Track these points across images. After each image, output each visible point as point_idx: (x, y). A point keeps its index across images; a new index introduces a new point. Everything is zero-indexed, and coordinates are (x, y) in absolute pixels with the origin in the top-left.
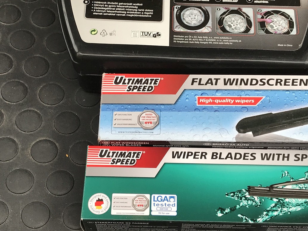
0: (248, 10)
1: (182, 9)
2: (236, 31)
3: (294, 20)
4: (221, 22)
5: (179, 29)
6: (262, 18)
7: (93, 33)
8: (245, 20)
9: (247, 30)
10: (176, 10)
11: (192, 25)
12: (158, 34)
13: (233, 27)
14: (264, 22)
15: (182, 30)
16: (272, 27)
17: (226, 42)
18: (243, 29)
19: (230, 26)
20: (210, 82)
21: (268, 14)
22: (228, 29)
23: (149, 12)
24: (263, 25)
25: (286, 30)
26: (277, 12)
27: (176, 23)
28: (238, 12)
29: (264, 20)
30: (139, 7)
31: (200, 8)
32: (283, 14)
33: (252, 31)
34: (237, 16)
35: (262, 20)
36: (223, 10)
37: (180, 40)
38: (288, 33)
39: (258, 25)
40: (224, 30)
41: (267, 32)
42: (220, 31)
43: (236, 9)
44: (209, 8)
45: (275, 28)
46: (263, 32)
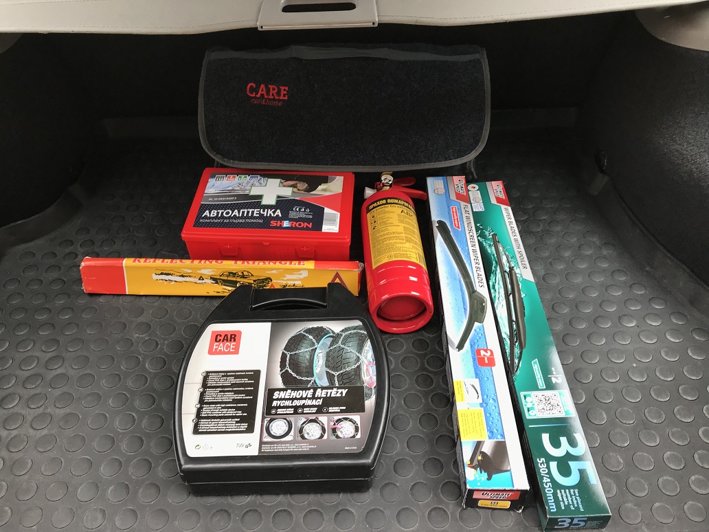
0: (323, 419)
1: (271, 421)
2: (313, 438)
3: (359, 426)
4: (301, 431)
5: (267, 439)
6: (334, 424)
7: (198, 447)
8: (320, 428)
9: (322, 436)
10: (266, 422)
11: (278, 435)
12: (250, 445)
13: (311, 435)
14: (335, 428)
15: (270, 439)
16: (341, 432)
17: (304, 448)
18: (319, 436)
19: (308, 434)
21: (339, 421)
22: (306, 436)
23: (244, 426)
24: (334, 430)
25: (352, 435)
26: (346, 419)
27: (265, 434)
28: (315, 421)
29: (336, 426)
30: (237, 422)
31: (285, 419)
32: (351, 420)
33: (325, 437)
34: (314, 425)
35: (334, 426)
36: (304, 420)
37: (266, 449)
38: (354, 436)
39: (331, 431)
40: (303, 437)
41: (337, 437)
42: (300, 438)
43: (314, 418)
44: (292, 419)
45: (344, 433)
46: (334, 438)
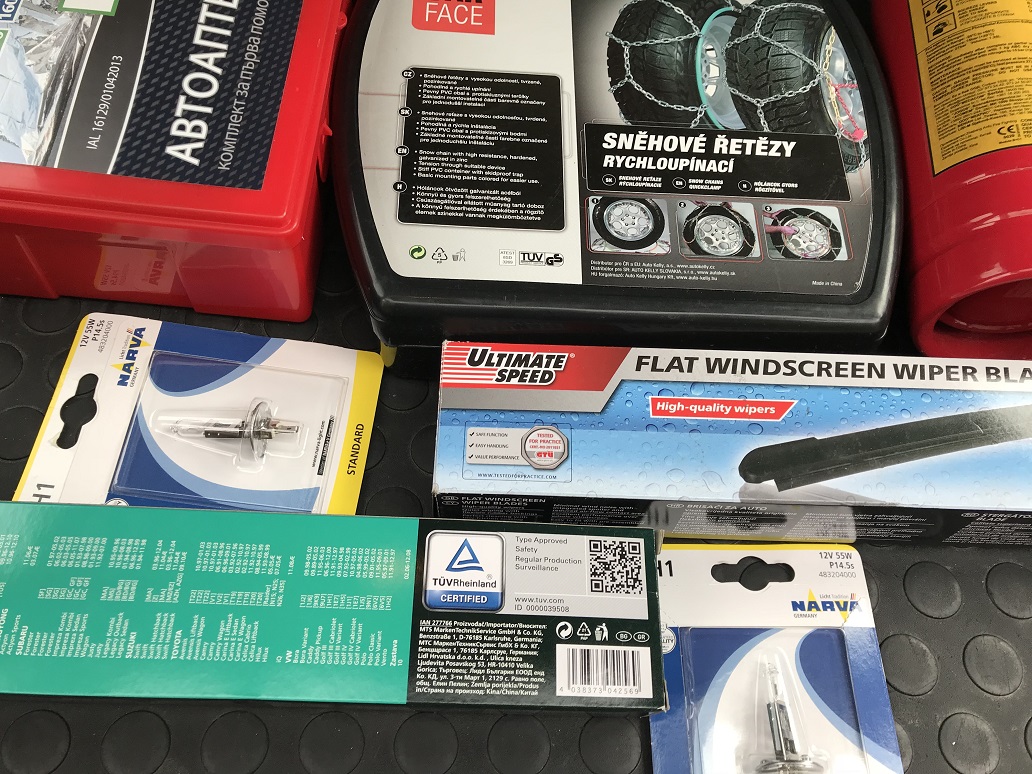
0: (745, 208)
1: (605, 203)
2: (722, 252)
3: (840, 230)
4: (689, 232)
5: (601, 247)
6: (775, 223)
7: (416, 254)
8: (738, 229)
9: (746, 250)
10: (592, 206)
11: (629, 239)
12: (556, 259)
13: (716, 243)
14: (780, 233)
15: (608, 248)
16: (797, 243)
17: (705, 275)
18: (736, 249)
19: (709, 241)
20: (676, 364)
21: (785, 215)
22: (705, 246)
23: (536, 211)
24: (776, 239)
25: (825, 251)
26: (804, 213)
27: (594, 235)
28: (723, 211)
29: (779, 228)
30: (514, 199)
31: (643, 201)
32: (817, 217)
33: (756, 251)
34: (723, 221)
35: (775, 228)
36: (691, 207)
37: (604, 271)
38: (830, 256)
39: (767, 238)
40: (696, 248)
41: (787, 253)
42: (688, 251)
43: (718, 204)
44: (661, 202)
45: (803, 246)
46: (778, 255)
